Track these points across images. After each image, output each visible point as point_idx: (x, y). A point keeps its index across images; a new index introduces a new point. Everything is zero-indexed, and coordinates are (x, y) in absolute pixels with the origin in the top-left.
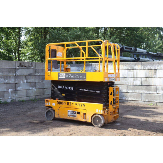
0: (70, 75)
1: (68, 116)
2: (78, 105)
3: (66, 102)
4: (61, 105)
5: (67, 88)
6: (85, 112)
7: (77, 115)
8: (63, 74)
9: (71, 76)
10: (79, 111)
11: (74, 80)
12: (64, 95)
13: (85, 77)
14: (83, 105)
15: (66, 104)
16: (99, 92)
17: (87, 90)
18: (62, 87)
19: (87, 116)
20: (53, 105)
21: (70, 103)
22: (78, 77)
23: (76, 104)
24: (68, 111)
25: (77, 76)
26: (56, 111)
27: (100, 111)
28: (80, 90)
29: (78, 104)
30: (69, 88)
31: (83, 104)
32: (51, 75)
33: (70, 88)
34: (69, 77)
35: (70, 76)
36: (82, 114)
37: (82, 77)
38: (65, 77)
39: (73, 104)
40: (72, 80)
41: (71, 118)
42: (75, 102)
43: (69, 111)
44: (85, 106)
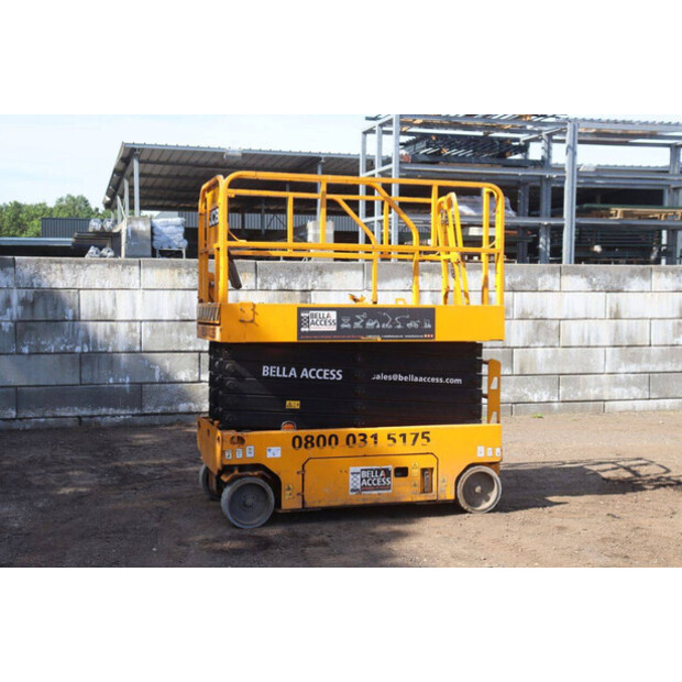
0: (358, 317)
1: (353, 490)
2: (399, 440)
3: (343, 432)
4: (315, 451)
5: (314, 374)
6: (428, 462)
7: (394, 481)
8: (326, 313)
9: (366, 320)
10: (404, 462)
11: (379, 339)
12: (294, 404)
13: (429, 326)
14: (420, 436)
15: (342, 440)
16: (459, 381)
17: (406, 378)
18: (287, 373)
19: (440, 479)
20: (269, 455)
21: (358, 439)
22: (399, 327)
23: (389, 438)
24: (352, 469)
25: (393, 320)
26: (289, 479)
27: (494, 452)
28: (378, 377)
29: (397, 437)
30: (321, 374)
31: (423, 434)
32: (256, 321)
33: (325, 374)
34: (357, 325)
35: (358, 320)
36: (415, 473)
37: (416, 326)
38: (334, 328)
39: (375, 436)
40: (370, 336)
41: (364, 500)
42: (382, 431)
43: (358, 469)
44: (428, 440)
